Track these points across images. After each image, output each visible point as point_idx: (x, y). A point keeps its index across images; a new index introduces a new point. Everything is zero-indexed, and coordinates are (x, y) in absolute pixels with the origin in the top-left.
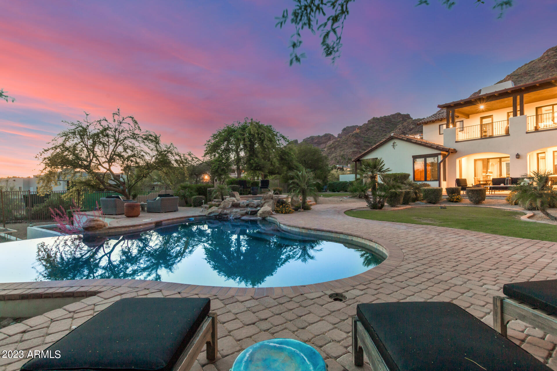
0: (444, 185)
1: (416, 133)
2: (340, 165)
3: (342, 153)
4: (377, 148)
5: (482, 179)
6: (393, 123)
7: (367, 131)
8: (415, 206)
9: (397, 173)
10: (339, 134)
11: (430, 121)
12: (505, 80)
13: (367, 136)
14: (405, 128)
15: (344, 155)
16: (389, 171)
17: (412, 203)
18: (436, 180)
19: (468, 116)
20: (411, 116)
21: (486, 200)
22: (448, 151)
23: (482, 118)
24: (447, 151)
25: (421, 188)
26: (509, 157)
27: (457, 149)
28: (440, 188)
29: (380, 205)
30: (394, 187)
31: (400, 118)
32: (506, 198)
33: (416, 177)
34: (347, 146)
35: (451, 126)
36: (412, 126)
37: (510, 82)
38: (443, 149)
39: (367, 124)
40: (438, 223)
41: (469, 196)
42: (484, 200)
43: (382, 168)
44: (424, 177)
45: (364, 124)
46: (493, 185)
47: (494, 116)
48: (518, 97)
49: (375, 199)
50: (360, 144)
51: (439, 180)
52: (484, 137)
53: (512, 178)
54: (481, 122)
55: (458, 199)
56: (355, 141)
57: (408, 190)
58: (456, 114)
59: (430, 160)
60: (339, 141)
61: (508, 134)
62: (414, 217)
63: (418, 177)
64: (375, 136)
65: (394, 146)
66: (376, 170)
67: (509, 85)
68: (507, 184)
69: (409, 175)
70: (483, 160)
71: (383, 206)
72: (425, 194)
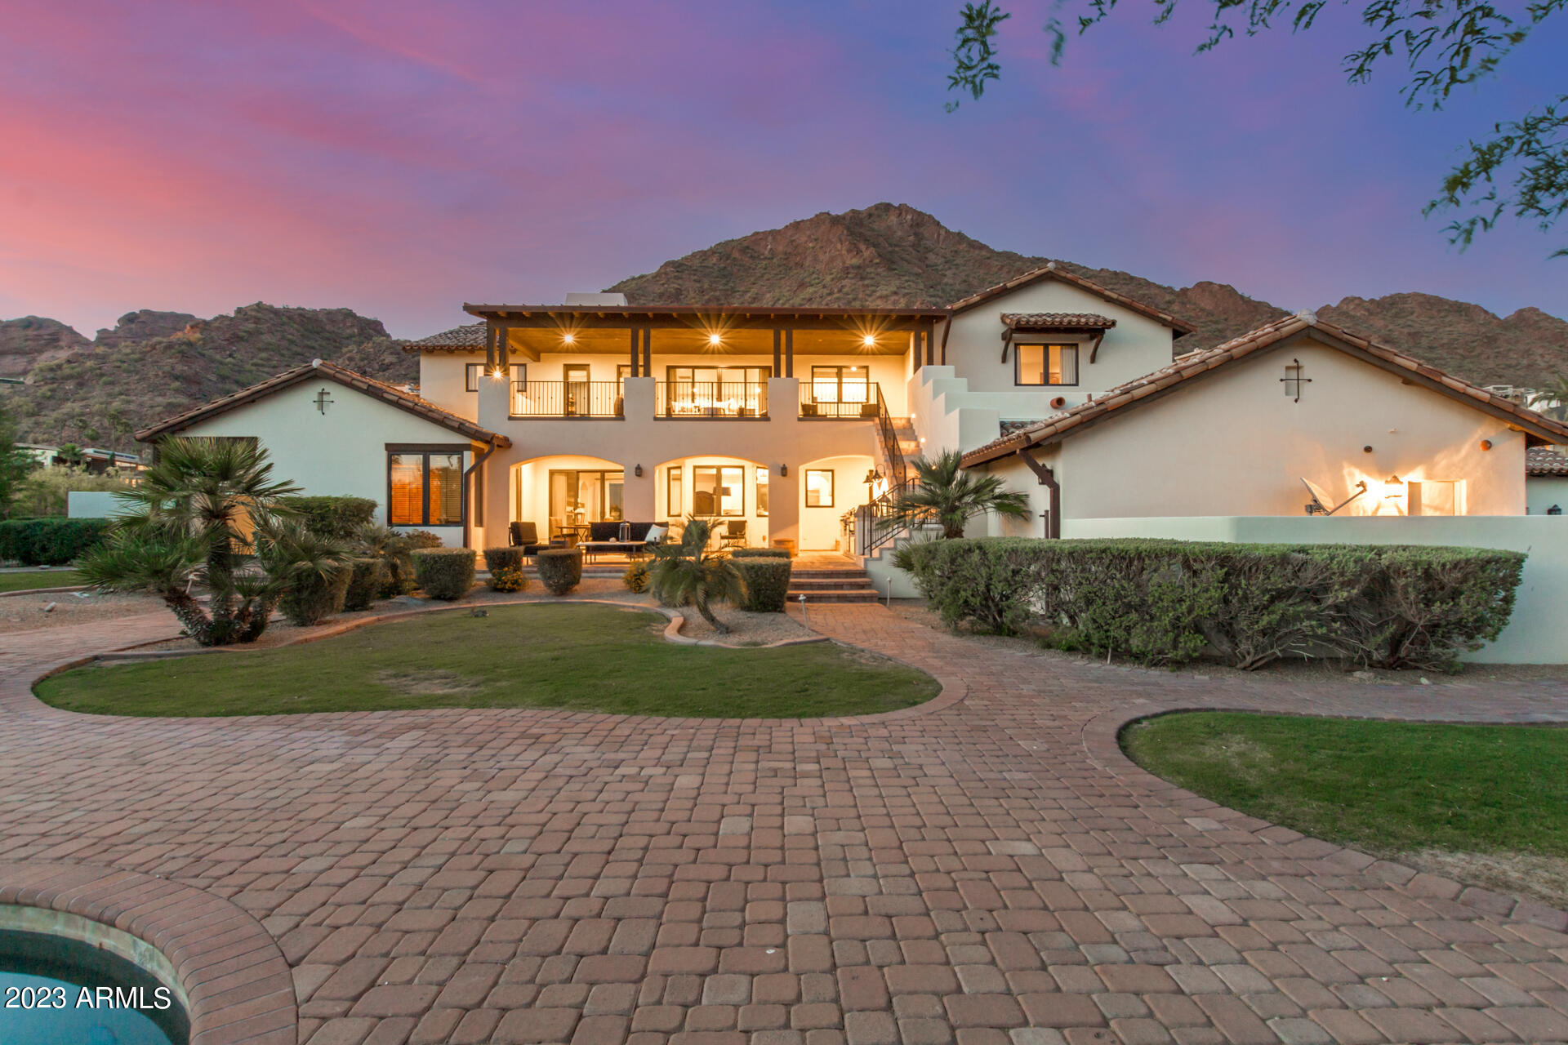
0: (479, 541)
1: (401, 379)
2: (104, 447)
3: (116, 404)
4: (253, 401)
5: (565, 525)
6: (328, 335)
7: (230, 341)
8: (388, 614)
9: (329, 498)
10: (105, 331)
11: (442, 348)
12: (613, 290)
13: (229, 359)
14: (366, 357)
15: (123, 413)
16: (288, 491)
17: (381, 603)
18: (456, 524)
19: (536, 355)
20: (388, 329)
21: (581, 580)
22: (489, 439)
23: (568, 368)
24: (487, 442)
25: (412, 552)
26: (622, 471)
27: (512, 438)
28: (466, 551)
29: (246, 627)
30: (308, 552)
31: (352, 326)
32: (622, 575)
33: (396, 512)
34: (139, 380)
35: (497, 374)
36: (389, 359)
37: (621, 295)
38: (476, 434)
39: (232, 319)
40: (466, 689)
41: (544, 574)
42: (578, 583)
43: (260, 482)
44: (421, 513)
45: (222, 316)
46: (594, 540)
47: (592, 369)
48: (641, 333)
49: (224, 602)
50: (199, 383)
51: (463, 522)
52: (569, 416)
53: (632, 524)
54: (566, 376)
55: (516, 582)
56: (180, 368)
57: (367, 560)
58: (511, 342)
59: (438, 462)
60: (103, 358)
61: (620, 415)
62: (383, 673)
63: (403, 509)
64: (263, 365)
65: (321, 403)
66: (232, 487)
67: (619, 301)
68: (623, 538)
69: (373, 505)
70: (567, 473)
71: (258, 628)
72: (424, 572)
